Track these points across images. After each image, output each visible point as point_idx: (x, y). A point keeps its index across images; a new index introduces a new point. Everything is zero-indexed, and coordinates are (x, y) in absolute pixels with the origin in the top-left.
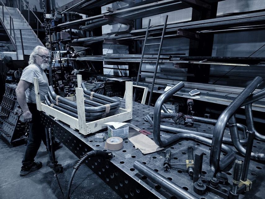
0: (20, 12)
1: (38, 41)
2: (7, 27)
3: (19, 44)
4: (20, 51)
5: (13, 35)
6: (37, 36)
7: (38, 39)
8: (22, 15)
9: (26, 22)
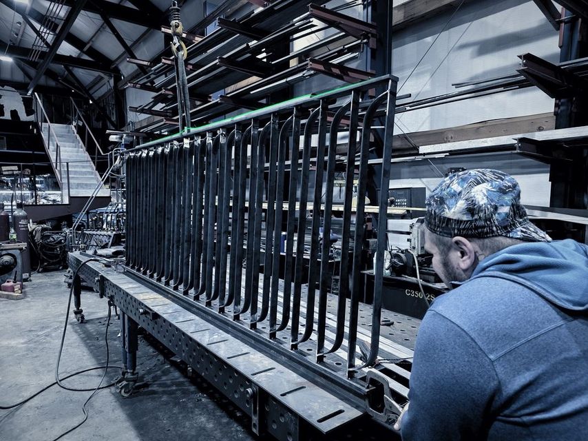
0: (75, 131)
1: (96, 175)
2: (53, 157)
3: (65, 181)
4: (65, 191)
5: (58, 168)
6: (95, 168)
7: (97, 172)
8: (78, 136)
9: (83, 146)
